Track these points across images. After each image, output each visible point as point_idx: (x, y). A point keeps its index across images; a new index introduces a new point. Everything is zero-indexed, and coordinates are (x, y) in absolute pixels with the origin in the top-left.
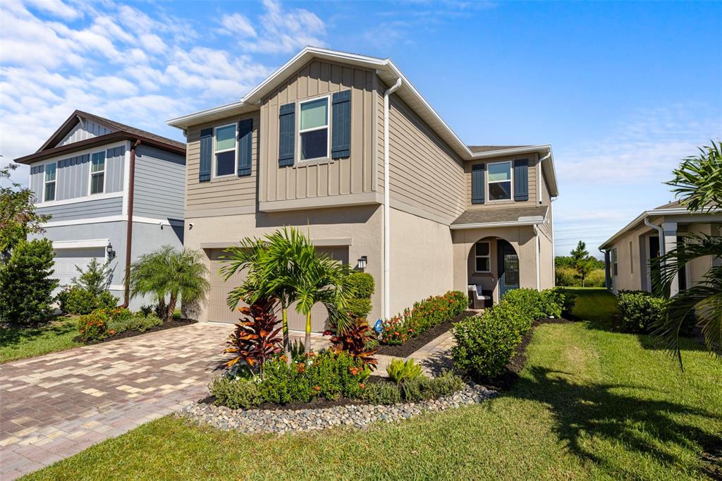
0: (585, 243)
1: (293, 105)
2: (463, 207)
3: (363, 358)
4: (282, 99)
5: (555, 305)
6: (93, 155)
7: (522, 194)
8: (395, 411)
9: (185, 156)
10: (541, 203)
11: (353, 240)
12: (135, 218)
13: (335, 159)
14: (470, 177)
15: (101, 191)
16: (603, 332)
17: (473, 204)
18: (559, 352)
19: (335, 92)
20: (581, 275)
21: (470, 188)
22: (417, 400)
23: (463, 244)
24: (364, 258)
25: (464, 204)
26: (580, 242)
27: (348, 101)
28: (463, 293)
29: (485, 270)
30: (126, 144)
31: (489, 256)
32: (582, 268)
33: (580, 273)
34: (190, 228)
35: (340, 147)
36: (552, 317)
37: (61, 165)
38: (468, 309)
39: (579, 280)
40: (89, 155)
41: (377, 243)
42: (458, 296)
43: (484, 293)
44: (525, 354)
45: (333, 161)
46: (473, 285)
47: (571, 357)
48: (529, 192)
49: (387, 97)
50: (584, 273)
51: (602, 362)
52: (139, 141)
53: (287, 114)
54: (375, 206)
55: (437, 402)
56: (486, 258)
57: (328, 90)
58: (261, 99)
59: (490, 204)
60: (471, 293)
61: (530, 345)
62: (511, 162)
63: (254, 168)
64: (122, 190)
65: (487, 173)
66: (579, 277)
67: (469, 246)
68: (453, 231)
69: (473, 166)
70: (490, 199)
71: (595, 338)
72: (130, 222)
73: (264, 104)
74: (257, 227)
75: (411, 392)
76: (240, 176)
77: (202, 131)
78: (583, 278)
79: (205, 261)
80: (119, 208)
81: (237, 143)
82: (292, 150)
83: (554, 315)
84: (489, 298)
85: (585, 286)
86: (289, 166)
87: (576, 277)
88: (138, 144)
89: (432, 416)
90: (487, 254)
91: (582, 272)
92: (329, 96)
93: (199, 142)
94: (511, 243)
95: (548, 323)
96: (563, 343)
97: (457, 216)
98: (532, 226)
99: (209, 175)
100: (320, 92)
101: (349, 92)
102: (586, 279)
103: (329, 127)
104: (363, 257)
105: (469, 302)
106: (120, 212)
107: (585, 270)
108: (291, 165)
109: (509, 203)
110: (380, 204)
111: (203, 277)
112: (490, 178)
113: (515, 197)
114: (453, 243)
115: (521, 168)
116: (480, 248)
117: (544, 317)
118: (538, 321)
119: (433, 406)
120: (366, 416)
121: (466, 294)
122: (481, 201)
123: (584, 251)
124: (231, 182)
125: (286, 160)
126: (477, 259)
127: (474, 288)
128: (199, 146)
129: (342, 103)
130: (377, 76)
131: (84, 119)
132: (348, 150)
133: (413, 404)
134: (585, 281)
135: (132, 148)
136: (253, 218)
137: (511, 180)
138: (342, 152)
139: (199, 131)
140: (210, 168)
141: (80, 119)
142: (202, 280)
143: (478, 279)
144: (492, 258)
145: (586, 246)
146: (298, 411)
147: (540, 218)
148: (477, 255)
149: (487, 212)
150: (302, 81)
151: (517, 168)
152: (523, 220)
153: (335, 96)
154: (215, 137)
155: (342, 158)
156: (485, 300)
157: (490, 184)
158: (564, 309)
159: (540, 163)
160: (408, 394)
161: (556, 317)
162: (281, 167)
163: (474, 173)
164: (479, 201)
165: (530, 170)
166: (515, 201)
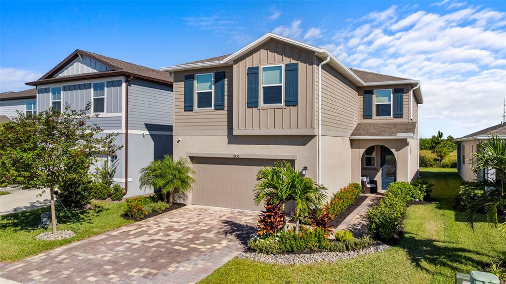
0: (443, 132)
1: (257, 68)
2: (357, 121)
3: (328, 230)
4: (249, 62)
5: (419, 192)
6: (94, 84)
7: (399, 113)
8: (346, 255)
10: (411, 120)
11: (298, 156)
12: (130, 132)
13: (287, 106)
14: (362, 99)
15: (102, 111)
16: (448, 211)
17: (364, 118)
18: (422, 224)
19: (287, 63)
20: (439, 158)
21: (362, 107)
22: (354, 250)
23: (358, 149)
24: (306, 168)
25: (357, 119)
26: (439, 132)
27: (297, 70)
28: (358, 184)
29: (371, 165)
30: (122, 78)
32: (440, 152)
33: (438, 156)
34: (178, 142)
35: (291, 99)
36: (418, 200)
37: (65, 89)
38: (362, 195)
39: (437, 162)
40: (90, 84)
42: (355, 186)
43: (371, 182)
44: (403, 226)
45: (286, 107)
46: (364, 176)
47: (428, 227)
48: (404, 111)
49: (320, 67)
50: (442, 157)
51: (445, 230)
52: (132, 77)
53: (253, 73)
54: (313, 137)
55: (364, 250)
56: (372, 157)
57: (283, 62)
58: (234, 61)
59: (376, 119)
60: (363, 182)
61: (405, 220)
62: (392, 90)
63: (226, 105)
64: (121, 111)
65: (374, 96)
66: (438, 160)
67: (363, 150)
68: (351, 141)
69: (365, 91)
70: (376, 116)
71: (443, 215)
72: (127, 134)
73: (236, 64)
74: (228, 144)
75: (351, 246)
76: (215, 109)
77: (186, 76)
78: (441, 161)
79: (189, 165)
80: (119, 125)
81: (213, 87)
82: (257, 97)
83: (419, 198)
84: (374, 186)
85: (442, 168)
86: (255, 107)
87: (435, 160)
88: (131, 80)
89: (363, 257)
90: (373, 154)
91: (440, 155)
92: (283, 65)
93: (183, 83)
94: (391, 149)
95: (415, 204)
96: (424, 219)
97: (354, 128)
98: (406, 139)
99: (192, 107)
100: (276, 62)
101: (297, 64)
102: (443, 161)
103: (283, 84)
104: (304, 168)
105: (362, 189)
106: (120, 127)
107: (443, 154)
108: (257, 107)
109: (390, 119)
110: (316, 135)
112: (376, 100)
113: (394, 115)
114: (351, 148)
115: (399, 94)
117: (412, 200)
118: (409, 204)
119: (362, 252)
120: (333, 257)
121: (360, 184)
122: (370, 117)
123: (442, 139)
124: (209, 113)
125: (252, 103)
126: (366, 157)
127: (365, 179)
128: (183, 86)
129: (292, 71)
130: (316, 56)
131: (82, 56)
132: (297, 101)
133: (352, 252)
135: (127, 81)
136: (225, 139)
137: (392, 103)
138: (292, 102)
139: (184, 75)
140: (192, 102)
141: (79, 55)
142: (188, 177)
143: (367, 172)
144: (376, 157)
145: (443, 135)
146: (301, 255)
147: (412, 134)
148: (367, 155)
149: (374, 125)
150: (263, 52)
151: (396, 94)
152: (400, 136)
153: (287, 65)
154: (196, 81)
155: (292, 106)
156: (372, 187)
157: (376, 105)
158: (425, 194)
159: (412, 91)
160: (350, 247)
161: (420, 200)
162: (248, 107)
163: (365, 96)
164: (368, 117)
165: (405, 96)
166: (394, 117)
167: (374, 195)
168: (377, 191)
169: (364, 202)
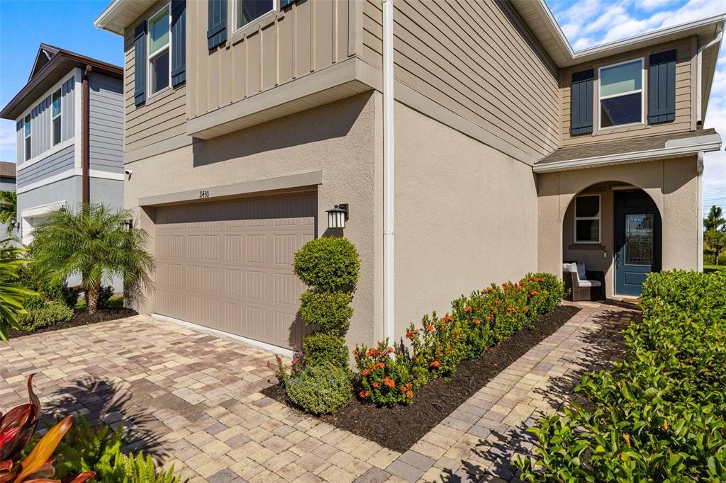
0: (721, 207)
2: (557, 143)
6: (53, 95)
7: (663, 110)
9: (122, 79)
10: (700, 123)
11: (326, 173)
12: (92, 173)
13: (285, 9)
14: (569, 93)
15: (59, 140)
17: (573, 135)
20: (714, 250)
21: (568, 112)
23: (556, 197)
24: (344, 209)
25: (557, 136)
26: (714, 206)
28: (555, 277)
29: (589, 239)
30: (75, 73)
31: (598, 217)
32: (716, 241)
34: (130, 178)
37: (33, 115)
38: (563, 303)
39: (710, 256)
40: (50, 96)
41: (367, 175)
42: (545, 282)
43: (589, 276)
46: (571, 262)
48: (678, 106)
56: (591, 221)
59: (601, 133)
60: (568, 276)
62: (643, 59)
65: (597, 84)
66: (711, 253)
67: (566, 199)
68: (538, 177)
69: (574, 75)
70: (602, 126)
72: (86, 179)
74: (195, 166)
76: (174, 87)
77: (136, 29)
78: (716, 254)
80: (69, 161)
81: (171, 34)
82: (225, 14)
84: (599, 284)
85: (719, 264)
86: (221, 46)
87: (706, 251)
88: (90, 72)
90: (594, 214)
91: (716, 246)
93: (135, 47)
97: (546, 153)
102: (721, 255)
104: (340, 206)
105: (566, 291)
106: (72, 165)
108: (224, 43)
109: (640, 128)
111: (144, 249)
112: (602, 91)
113: (649, 117)
114: (538, 196)
115: (663, 66)
116: (584, 205)
121: (560, 278)
122: (587, 130)
123: (719, 218)
124: (168, 99)
125: (216, 36)
126: (578, 221)
127: (573, 268)
128: (134, 54)
134: (720, 259)
135: (84, 78)
137: (643, 91)
140: (145, 83)
141: (46, 53)
143: (579, 253)
144: (602, 219)
145: (723, 211)
148: (577, 216)
149: (596, 147)
151: (654, 68)
152: (674, 147)
154: (148, 34)
156: (591, 288)
157: (602, 101)
159: (700, 54)
162: (211, 51)
163: (576, 86)
164: (582, 131)
165: (680, 69)
166: (649, 124)
167: (596, 305)
168: (605, 296)
169: (569, 323)
